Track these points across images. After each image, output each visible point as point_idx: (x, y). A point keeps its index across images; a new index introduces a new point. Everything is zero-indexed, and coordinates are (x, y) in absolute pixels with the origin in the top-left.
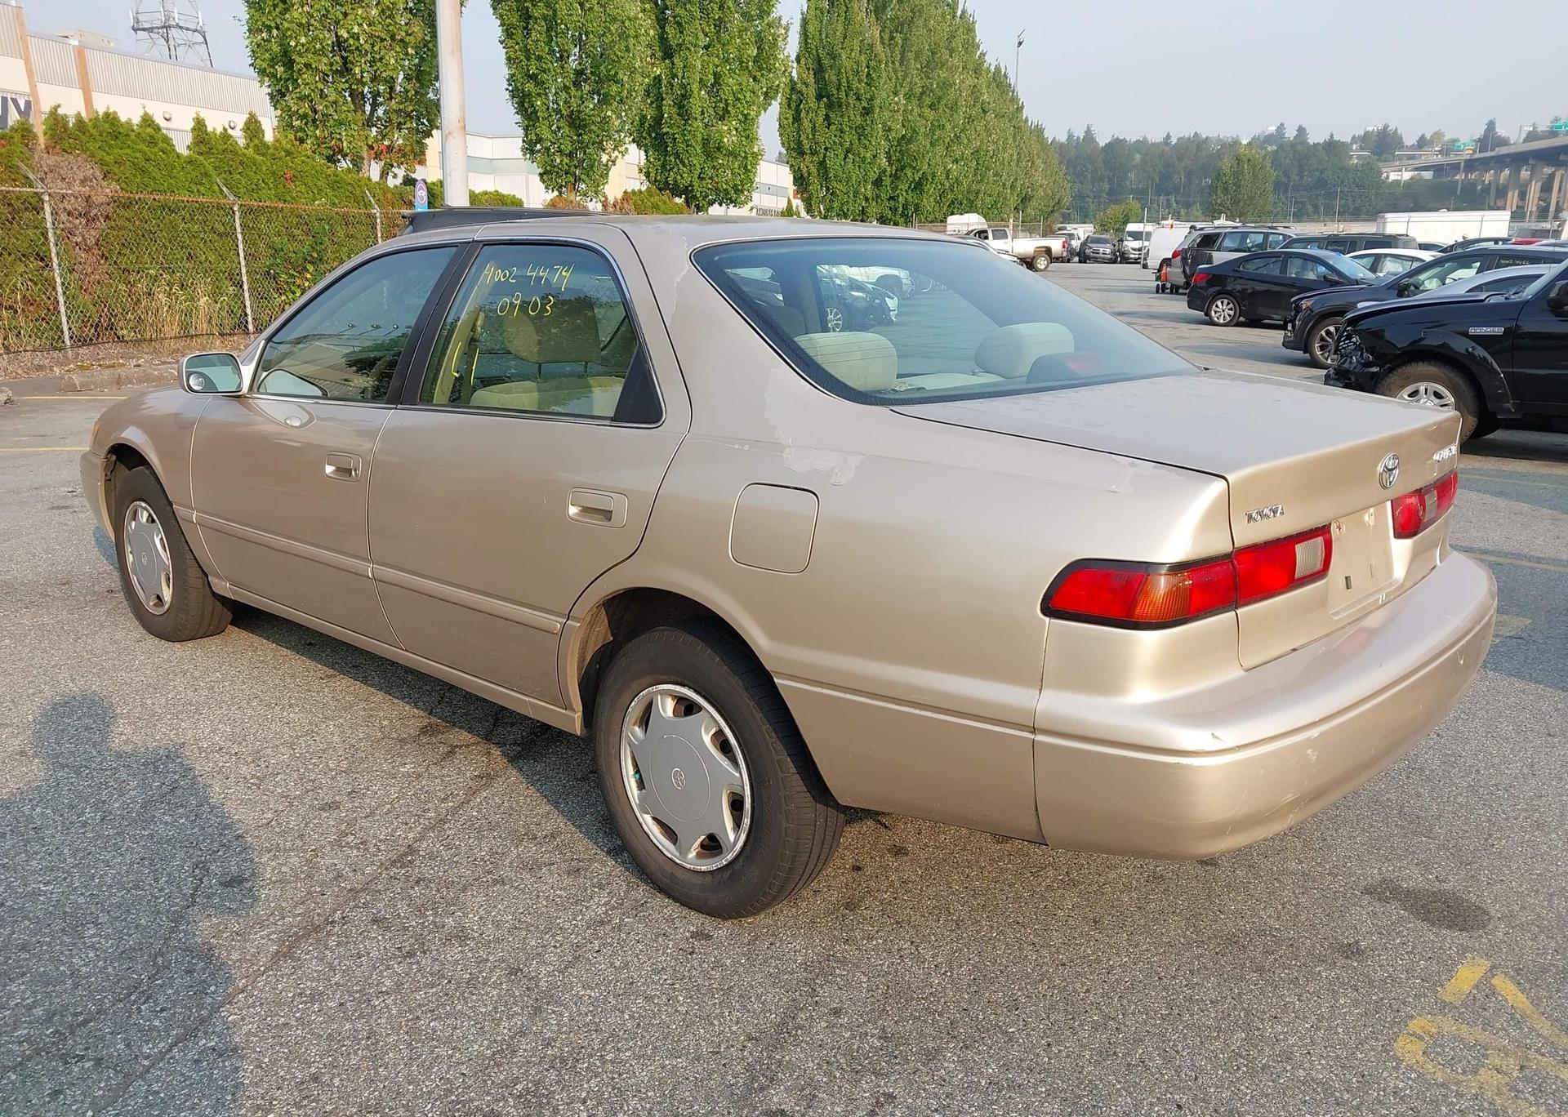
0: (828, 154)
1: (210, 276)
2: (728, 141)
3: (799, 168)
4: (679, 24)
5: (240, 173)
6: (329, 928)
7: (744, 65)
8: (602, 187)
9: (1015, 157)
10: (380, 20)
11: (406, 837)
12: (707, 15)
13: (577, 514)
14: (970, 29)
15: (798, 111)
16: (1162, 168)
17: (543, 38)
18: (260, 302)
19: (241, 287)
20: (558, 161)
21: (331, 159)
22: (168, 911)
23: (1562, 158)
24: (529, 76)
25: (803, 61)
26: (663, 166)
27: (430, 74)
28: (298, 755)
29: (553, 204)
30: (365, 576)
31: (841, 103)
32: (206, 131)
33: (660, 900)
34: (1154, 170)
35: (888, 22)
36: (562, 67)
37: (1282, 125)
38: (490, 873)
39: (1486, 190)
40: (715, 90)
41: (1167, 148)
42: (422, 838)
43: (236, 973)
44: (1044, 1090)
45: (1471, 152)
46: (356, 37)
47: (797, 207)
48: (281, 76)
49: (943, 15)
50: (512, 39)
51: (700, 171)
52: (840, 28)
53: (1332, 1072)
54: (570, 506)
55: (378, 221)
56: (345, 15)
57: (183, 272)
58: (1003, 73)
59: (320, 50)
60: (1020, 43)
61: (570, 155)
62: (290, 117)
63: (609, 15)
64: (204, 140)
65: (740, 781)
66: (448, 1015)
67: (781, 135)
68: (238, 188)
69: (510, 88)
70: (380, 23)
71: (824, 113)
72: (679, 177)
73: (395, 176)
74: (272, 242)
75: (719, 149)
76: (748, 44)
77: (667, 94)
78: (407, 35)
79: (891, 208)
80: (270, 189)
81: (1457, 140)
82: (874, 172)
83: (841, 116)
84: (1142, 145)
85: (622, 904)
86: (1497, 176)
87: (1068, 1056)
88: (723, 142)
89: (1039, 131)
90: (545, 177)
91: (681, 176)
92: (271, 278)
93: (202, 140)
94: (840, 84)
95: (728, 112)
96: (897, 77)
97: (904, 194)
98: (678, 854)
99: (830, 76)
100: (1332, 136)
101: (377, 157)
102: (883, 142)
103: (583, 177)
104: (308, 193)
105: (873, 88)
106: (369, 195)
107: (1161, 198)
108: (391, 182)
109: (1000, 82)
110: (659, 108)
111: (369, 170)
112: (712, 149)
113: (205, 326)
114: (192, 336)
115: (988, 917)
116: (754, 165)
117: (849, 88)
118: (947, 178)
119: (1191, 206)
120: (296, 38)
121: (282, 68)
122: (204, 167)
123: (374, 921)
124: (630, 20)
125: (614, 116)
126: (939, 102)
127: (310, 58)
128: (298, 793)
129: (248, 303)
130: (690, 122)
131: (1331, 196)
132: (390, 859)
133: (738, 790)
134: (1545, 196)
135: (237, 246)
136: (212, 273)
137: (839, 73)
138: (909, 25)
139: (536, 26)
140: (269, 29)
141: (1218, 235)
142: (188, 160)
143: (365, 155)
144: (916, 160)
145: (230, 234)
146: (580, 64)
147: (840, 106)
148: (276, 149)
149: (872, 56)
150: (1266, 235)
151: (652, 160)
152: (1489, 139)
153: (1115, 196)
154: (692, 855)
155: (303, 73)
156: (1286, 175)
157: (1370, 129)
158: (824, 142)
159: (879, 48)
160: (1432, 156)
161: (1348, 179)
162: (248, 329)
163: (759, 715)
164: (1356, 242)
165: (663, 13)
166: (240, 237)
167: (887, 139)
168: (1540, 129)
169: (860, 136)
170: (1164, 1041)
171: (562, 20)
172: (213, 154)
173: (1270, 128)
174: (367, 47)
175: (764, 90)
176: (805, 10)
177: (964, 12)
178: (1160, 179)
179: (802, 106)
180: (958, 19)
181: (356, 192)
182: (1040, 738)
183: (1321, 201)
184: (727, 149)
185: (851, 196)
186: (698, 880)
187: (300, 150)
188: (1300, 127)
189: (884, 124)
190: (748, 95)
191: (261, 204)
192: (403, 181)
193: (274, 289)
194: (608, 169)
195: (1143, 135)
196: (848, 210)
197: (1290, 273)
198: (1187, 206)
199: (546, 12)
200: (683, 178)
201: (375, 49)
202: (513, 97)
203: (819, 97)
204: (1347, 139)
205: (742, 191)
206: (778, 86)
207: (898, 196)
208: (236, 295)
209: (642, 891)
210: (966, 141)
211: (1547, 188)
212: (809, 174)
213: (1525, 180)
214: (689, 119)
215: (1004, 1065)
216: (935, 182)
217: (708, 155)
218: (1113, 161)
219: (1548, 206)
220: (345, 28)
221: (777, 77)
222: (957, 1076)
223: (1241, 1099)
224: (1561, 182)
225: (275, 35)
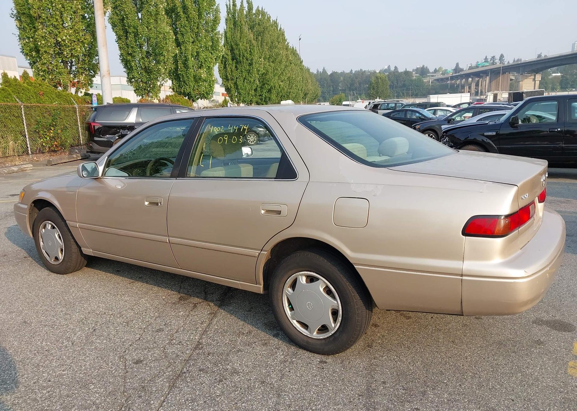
0: (238, 80)
1: (13, 133)
2: (203, 76)
3: (227, 85)
4: (182, 34)
5: (22, 93)
6: (184, 375)
7: (207, 48)
8: (158, 94)
9: (301, 79)
10: (73, 34)
11: (195, 339)
12: (193, 31)
13: (264, 213)
14: (283, 35)
15: (225, 65)
16: (350, 82)
17: (133, 40)
18: (33, 142)
19: (25, 137)
20: (142, 85)
21: (56, 87)
22: (119, 375)
23: (481, 75)
24: (129, 54)
25: (226, 47)
26: (179, 86)
27: (94, 54)
28: (136, 313)
29: (141, 101)
30: (166, 242)
31: (241, 61)
32: (8, 77)
33: (301, 351)
34: (348, 82)
35: (255, 32)
36: (141, 50)
37: (389, 66)
38: (234, 348)
39: (458, 86)
40: (197, 58)
41: (352, 75)
42: (201, 338)
43: (158, 395)
44: (467, 400)
45: (452, 74)
46: (64, 40)
47: (228, 99)
48: (34, 56)
49: (274, 29)
50: (121, 40)
51: (193, 87)
52: (239, 35)
53: (553, 382)
54: (262, 210)
55: (77, 110)
56: (60, 33)
57: (3, 132)
58: (295, 50)
59: (50, 46)
60: (300, 39)
61: (146, 83)
62: (39, 71)
63: (158, 31)
64: (7, 81)
65: (337, 304)
66: (247, 401)
67: (219, 73)
68: (22, 99)
69: (121, 58)
70: (73, 35)
71: (235, 65)
72: (185, 90)
73: (81, 92)
74: (37, 119)
75: (200, 79)
76: (208, 41)
77: (179, 59)
78: (84, 40)
79: (260, 99)
80: (34, 99)
81: (447, 70)
82: (255, 86)
83: (241, 66)
84: (343, 74)
85: (288, 354)
86: (461, 81)
87: (468, 388)
88: (201, 77)
89: (308, 70)
90: (136, 91)
91: (186, 89)
92: (37, 133)
93: (6, 81)
94: (240, 55)
95: (202, 66)
96: (260, 52)
97: (265, 94)
98: (309, 333)
99: (236, 52)
100: (406, 69)
101: (73, 85)
102: (257, 75)
103: (151, 91)
104: (49, 100)
105: (252, 56)
106: (73, 100)
107: (351, 92)
108: (80, 95)
109: (294, 52)
110: (177, 65)
111: (71, 90)
112: (197, 79)
113: (12, 152)
114: (7, 157)
115: (417, 344)
116: (213, 85)
117: (244, 56)
118: (280, 87)
119: (361, 94)
120: (40, 41)
121: (35, 53)
122: (8, 91)
123: (200, 370)
124: (167, 33)
125: (162, 68)
126: (275, 61)
127: (46, 49)
128: (144, 327)
129: (28, 143)
130: (188, 70)
131: (408, 89)
132: (193, 347)
133: (336, 308)
134: (477, 87)
135: (23, 121)
136: (14, 132)
137: (239, 51)
138: (263, 33)
139: (130, 36)
140: (29, 38)
141: (379, 104)
142: (2, 89)
143: (69, 85)
144: (269, 81)
145: (19, 117)
146: (148, 49)
147: (241, 63)
148: (35, 83)
149: (251, 45)
150: (396, 104)
151: (175, 84)
152: (457, 69)
153: (335, 92)
154: (315, 333)
155: (44, 55)
156: (392, 83)
157: (418, 67)
158: (236, 75)
159: (253, 42)
160: (439, 76)
161: (413, 84)
162: (29, 153)
163: (345, 280)
164: (427, 105)
165: (176, 30)
166: (24, 117)
167: (258, 74)
168: (473, 66)
169: (248, 73)
170: (497, 380)
171: (140, 33)
172: (11, 86)
173: (385, 67)
174: (69, 44)
175: (215, 57)
176: (225, 28)
177: (280, 28)
178: (350, 86)
179: (226, 63)
180: (279, 31)
181: (67, 99)
182: (464, 278)
183: (405, 92)
184: (203, 79)
185: (247, 95)
186: (319, 342)
187: (44, 83)
188: (395, 66)
189: (257, 69)
190: (209, 59)
191: (32, 105)
192: (84, 94)
193: (38, 137)
194: (160, 88)
195: (343, 70)
196: (246, 100)
197: (408, 117)
198: (360, 94)
199: (134, 30)
200: (187, 90)
201: (72, 45)
202: (122, 62)
203: (233, 59)
204: (411, 71)
205: (209, 94)
206: (220, 56)
207: (263, 94)
208: (23, 140)
209: (293, 349)
210: (285, 74)
211: (477, 85)
212: (231, 87)
213: (470, 83)
214: (188, 69)
215: (449, 394)
216: (275, 89)
217: (196, 81)
218: (333, 80)
219: (478, 91)
220: (60, 37)
221: (219, 53)
222: (436, 399)
223: (530, 395)
224: (481, 83)
225: (31, 41)
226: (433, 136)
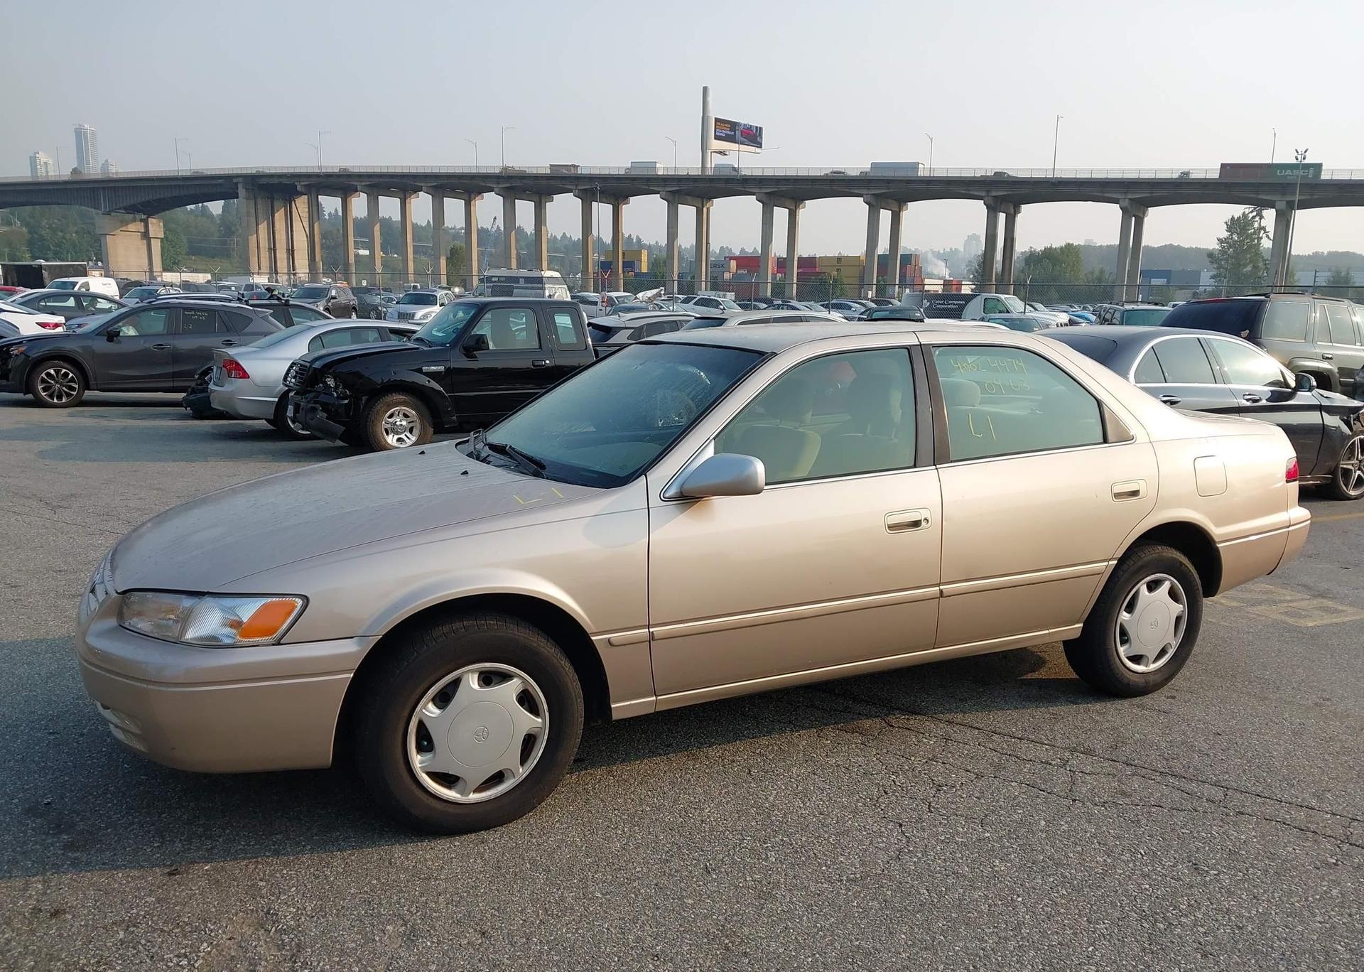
30: (933, 599)
226: (71, 375)
